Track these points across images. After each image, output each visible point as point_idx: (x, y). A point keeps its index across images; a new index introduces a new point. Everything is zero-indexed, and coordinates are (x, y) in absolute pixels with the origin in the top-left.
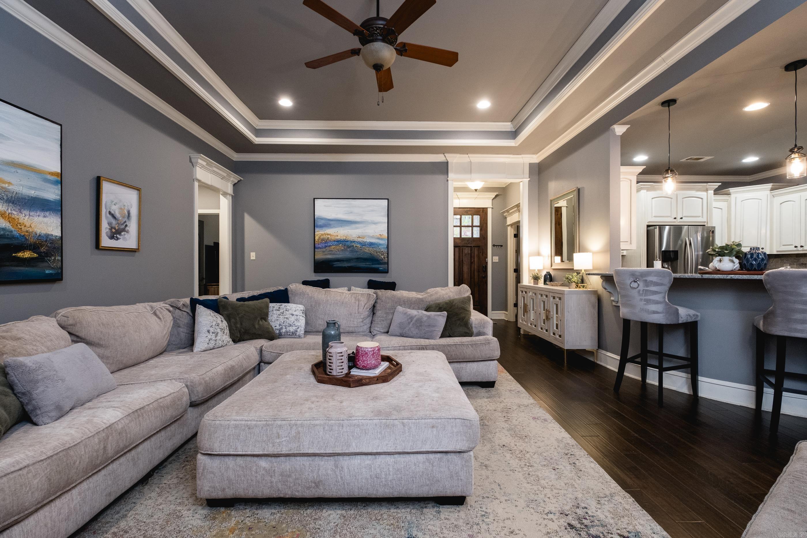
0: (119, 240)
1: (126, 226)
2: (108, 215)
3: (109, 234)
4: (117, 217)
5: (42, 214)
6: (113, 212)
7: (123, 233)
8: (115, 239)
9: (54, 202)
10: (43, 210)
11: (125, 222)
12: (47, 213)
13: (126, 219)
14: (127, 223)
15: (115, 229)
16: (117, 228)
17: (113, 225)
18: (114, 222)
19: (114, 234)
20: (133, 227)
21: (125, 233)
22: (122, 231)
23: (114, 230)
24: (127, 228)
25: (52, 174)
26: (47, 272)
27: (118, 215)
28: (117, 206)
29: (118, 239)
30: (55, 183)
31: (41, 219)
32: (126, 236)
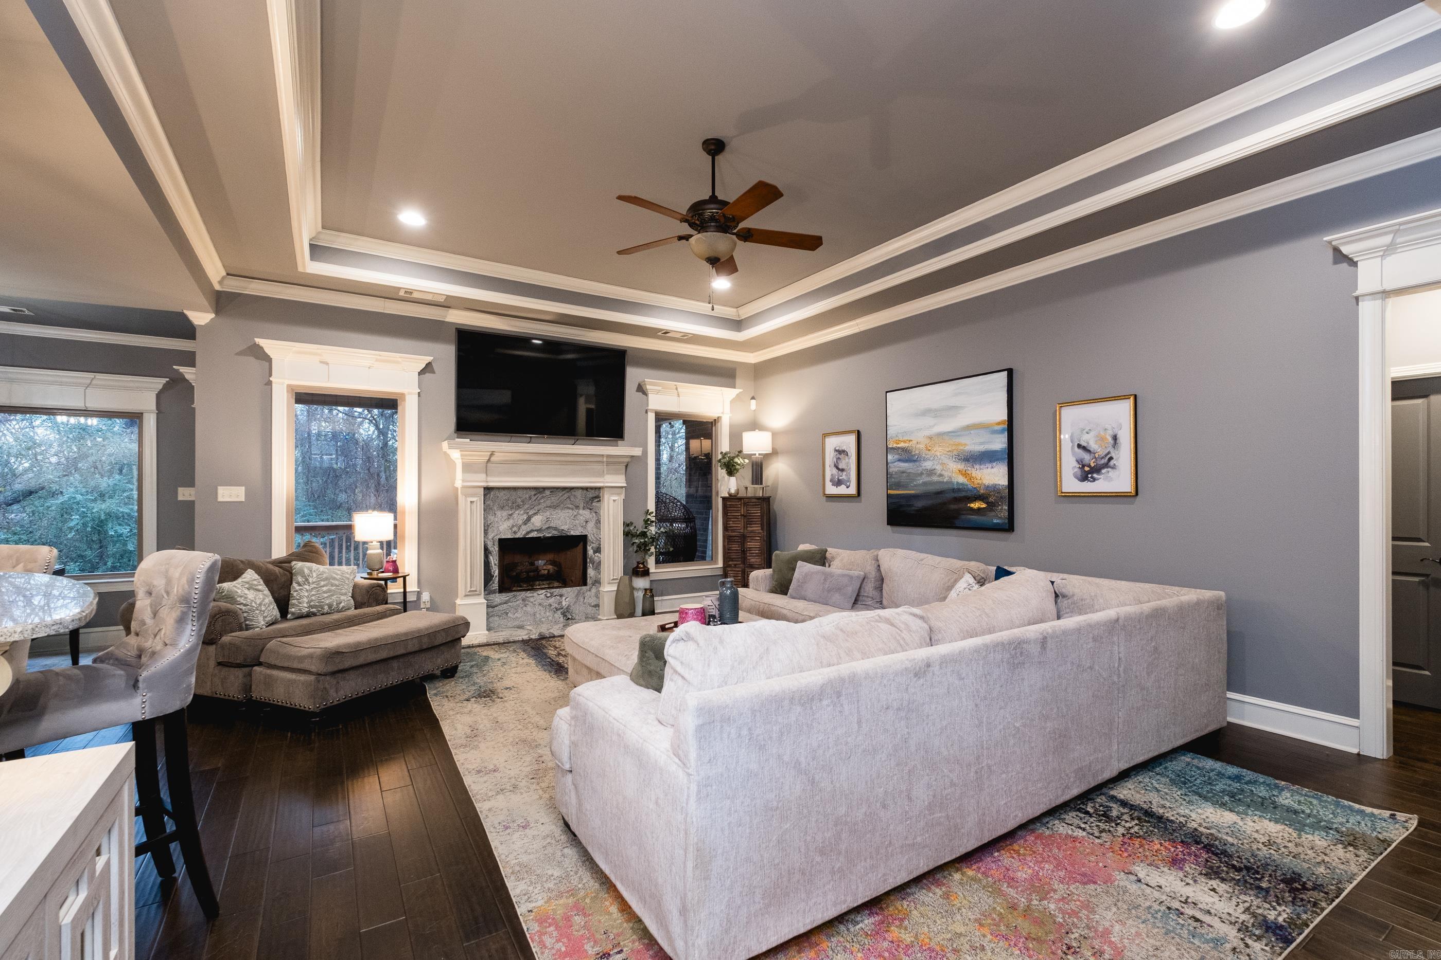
0: (1096, 482)
1: (1111, 458)
2: (1076, 448)
3: (1079, 472)
4: (1092, 450)
5: (990, 466)
6: (1084, 444)
7: (1104, 471)
8: (1089, 481)
9: (1002, 451)
10: (991, 462)
11: (1109, 453)
12: (994, 464)
13: (1110, 449)
14: (1113, 455)
15: (1089, 466)
16: (1092, 465)
17: (1086, 461)
18: (1087, 457)
19: (1088, 473)
20: (1124, 457)
21: (1109, 469)
22: (1104, 468)
23: (1087, 469)
24: (1112, 463)
25: (999, 424)
26: (995, 521)
27: (1093, 446)
28: (1092, 434)
29: (1094, 480)
30: (1002, 432)
31: (989, 470)
32: (1110, 474)
